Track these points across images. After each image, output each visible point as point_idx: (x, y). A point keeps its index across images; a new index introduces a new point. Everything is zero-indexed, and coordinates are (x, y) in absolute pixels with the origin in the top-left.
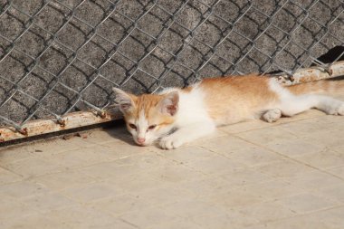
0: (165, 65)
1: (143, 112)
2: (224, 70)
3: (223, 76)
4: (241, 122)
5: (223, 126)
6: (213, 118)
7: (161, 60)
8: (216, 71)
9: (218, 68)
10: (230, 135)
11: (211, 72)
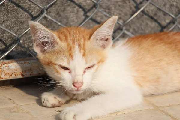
0: (86, 13)
1: (76, 49)
2: (164, 23)
3: (162, 31)
4: (172, 92)
5: (152, 95)
6: (140, 85)
7: (80, 7)
8: (154, 24)
9: (156, 21)
10: (157, 108)
11: (147, 24)
